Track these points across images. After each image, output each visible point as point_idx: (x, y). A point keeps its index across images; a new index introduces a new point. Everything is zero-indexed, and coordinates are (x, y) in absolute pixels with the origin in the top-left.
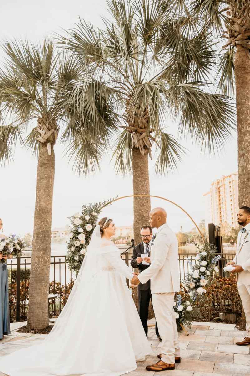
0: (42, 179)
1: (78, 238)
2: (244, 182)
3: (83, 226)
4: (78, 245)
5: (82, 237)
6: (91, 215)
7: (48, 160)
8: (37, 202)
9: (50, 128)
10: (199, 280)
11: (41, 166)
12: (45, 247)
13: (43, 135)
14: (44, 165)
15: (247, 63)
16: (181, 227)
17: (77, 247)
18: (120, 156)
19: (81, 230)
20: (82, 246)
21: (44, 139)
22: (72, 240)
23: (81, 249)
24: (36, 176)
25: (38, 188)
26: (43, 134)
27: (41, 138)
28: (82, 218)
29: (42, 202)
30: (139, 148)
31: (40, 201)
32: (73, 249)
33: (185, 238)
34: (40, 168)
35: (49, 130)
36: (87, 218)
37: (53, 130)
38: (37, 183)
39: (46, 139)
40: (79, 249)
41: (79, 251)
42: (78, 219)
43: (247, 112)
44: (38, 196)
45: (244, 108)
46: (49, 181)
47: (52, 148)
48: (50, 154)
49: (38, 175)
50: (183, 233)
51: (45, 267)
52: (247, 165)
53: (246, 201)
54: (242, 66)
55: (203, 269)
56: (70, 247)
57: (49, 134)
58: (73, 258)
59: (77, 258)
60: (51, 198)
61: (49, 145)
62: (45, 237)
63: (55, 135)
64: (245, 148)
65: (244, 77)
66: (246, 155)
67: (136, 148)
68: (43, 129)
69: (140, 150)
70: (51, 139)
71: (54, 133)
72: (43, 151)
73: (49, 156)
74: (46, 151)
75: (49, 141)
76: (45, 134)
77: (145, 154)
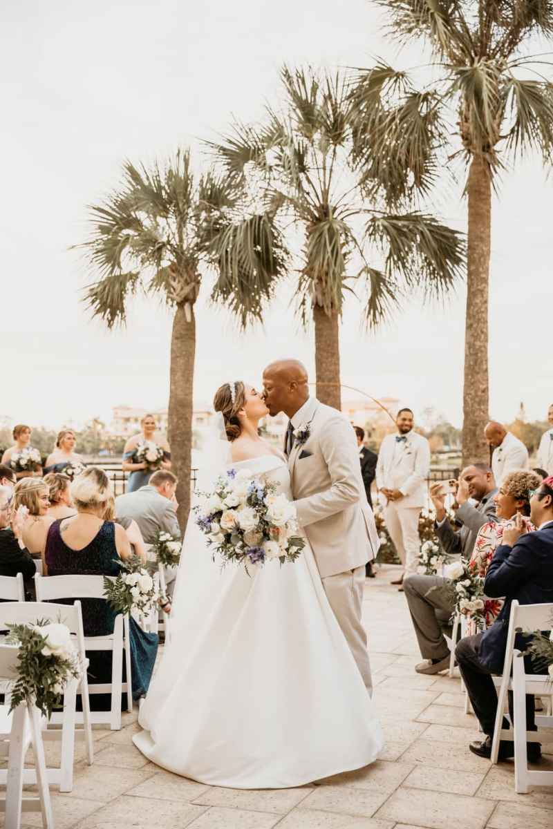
0: (178, 357)
2: (470, 365)
7: (187, 330)
8: (171, 391)
9: (189, 280)
11: (177, 338)
12: (184, 455)
13: (178, 291)
14: (182, 337)
15: (484, 184)
16: (522, 406)
21: (180, 297)
25: (173, 371)
26: (179, 288)
27: (175, 294)
29: (179, 392)
30: (323, 307)
31: (176, 389)
33: (531, 435)
34: (175, 341)
35: (187, 283)
37: (193, 284)
38: (172, 363)
39: (183, 296)
43: (480, 260)
44: (173, 382)
45: (475, 255)
46: (188, 361)
47: (192, 309)
48: (189, 319)
49: (173, 351)
50: (526, 422)
51: (184, 483)
52: (474, 341)
53: (470, 394)
54: (477, 188)
57: (187, 289)
60: (191, 385)
61: (187, 306)
62: (183, 441)
63: (196, 290)
64: (474, 316)
65: (478, 206)
66: (475, 326)
67: (319, 306)
68: (179, 282)
69: (326, 309)
70: (191, 297)
71: (194, 288)
72: (179, 315)
73: (188, 323)
74: (184, 315)
75: (188, 300)
76: (182, 289)
77: (333, 314)
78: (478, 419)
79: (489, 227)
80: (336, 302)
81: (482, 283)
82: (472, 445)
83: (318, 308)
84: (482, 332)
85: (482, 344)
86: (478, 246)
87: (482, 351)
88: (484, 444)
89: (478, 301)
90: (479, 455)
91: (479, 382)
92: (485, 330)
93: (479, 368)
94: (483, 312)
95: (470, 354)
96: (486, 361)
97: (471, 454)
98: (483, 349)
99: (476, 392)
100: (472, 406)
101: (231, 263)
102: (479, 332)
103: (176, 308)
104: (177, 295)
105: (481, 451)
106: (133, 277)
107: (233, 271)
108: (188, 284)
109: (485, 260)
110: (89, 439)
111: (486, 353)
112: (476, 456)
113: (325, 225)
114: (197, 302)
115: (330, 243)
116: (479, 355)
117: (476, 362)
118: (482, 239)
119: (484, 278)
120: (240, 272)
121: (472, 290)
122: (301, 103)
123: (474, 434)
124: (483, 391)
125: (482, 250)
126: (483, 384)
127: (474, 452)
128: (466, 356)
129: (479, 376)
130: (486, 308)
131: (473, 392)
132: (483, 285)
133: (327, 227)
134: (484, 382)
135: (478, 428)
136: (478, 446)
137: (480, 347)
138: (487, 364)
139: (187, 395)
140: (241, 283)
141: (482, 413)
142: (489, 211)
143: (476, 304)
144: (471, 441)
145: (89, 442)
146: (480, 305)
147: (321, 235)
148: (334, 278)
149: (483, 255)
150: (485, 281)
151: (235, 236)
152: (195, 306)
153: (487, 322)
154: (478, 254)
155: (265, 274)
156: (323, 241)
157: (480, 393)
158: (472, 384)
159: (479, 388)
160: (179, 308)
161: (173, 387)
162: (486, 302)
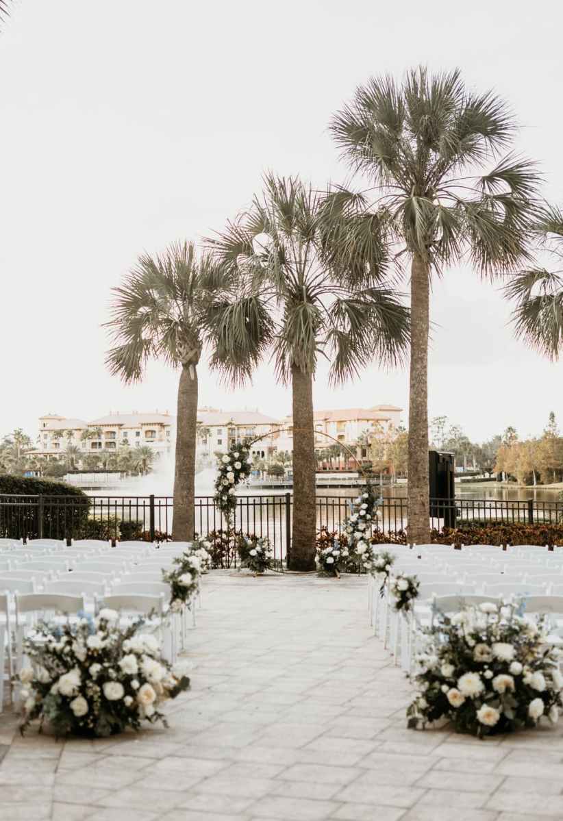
1: (226, 477)
3: (232, 463)
4: (227, 484)
5: (231, 476)
6: (240, 452)
7: (191, 386)
8: (179, 435)
9: (192, 346)
10: (356, 524)
11: (183, 393)
13: (183, 355)
14: (187, 392)
17: (225, 486)
18: (281, 358)
19: (229, 468)
20: (231, 485)
21: (186, 360)
22: (220, 478)
23: (229, 488)
24: (176, 404)
26: (185, 353)
27: (181, 357)
28: (230, 455)
29: (185, 436)
30: (298, 366)
31: (182, 433)
32: (221, 488)
34: (182, 395)
36: (237, 455)
37: (196, 349)
38: (179, 412)
39: (188, 359)
40: (227, 488)
41: (228, 491)
42: (226, 456)
47: (195, 369)
48: (192, 378)
49: (179, 403)
52: (416, 397)
53: (413, 438)
55: (363, 513)
56: (217, 486)
57: (191, 354)
58: (221, 499)
59: (225, 498)
61: (191, 368)
62: (188, 474)
66: (417, 386)
67: (296, 365)
68: (184, 348)
69: (301, 368)
70: (194, 359)
71: (197, 353)
72: (185, 374)
73: (193, 381)
74: (189, 374)
75: (191, 363)
76: (187, 353)
77: (307, 373)
78: (419, 458)
79: (427, 309)
80: (309, 365)
81: (422, 353)
82: (414, 478)
83: (295, 367)
84: (422, 391)
85: (422, 400)
86: (418, 324)
87: (422, 406)
88: (424, 478)
89: (419, 366)
90: (420, 486)
91: (421, 429)
92: (424, 389)
93: (420, 419)
94: (422, 375)
95: (413, 407)
96: (426, 412)
97: (414, 486)
98: (423, 404)
99: (418, 437)
100: (415, 448)
101: (228, 337)
102: (420, 390)
103: (181, 368)
104: (183, 358)
105: (422, 483)
106: (149, 342)
107: (230, 344)
108: (192, 349)
109: (424, 335)
110: (11, 457)
111: (426, 406)
112: (418, 487)
113: (300, 308)
114: (199, 363)
115: (304, 324)
116: (420, 408)
117: (417, 415)
118: (421, 319)
119: (423, 349)
120: (234, 345)
121: (415, 357)
122: (282, 206)
123: (416, 470)
124: (423, 437)
125: (422, 326)
126: (423, 431)
127: (416, 484)
128: (410, 409)
129: (420, 424)
130: (426, 372)
131: (415, 437)
132: (423, 354)
133: (301, 311)
134: (424, 429)
135: (420, 465)
136: (419, 479)
137: (421, 402)
138: (426, 415)
139: (191, 438)
140: (236, 353)
141: (422, 454)
142: (427, 297)
143: (418, 368)
144: (414, 476)
145: (11, 461)
146: (420, 369)
147: (297, 316)
148: (307, 352)
149: (422, 331)
150: (425, 351)
151: (231, 317)
152: (197, 366)
153: (426, 382)
154: (418, 330)
155: (254, 343)
156: (299, 321)
157: (420, 438)
158: (415, 431)
159: (420, 435)
160: (184, 369)
161: (180, 432)
162: (425, 367)
